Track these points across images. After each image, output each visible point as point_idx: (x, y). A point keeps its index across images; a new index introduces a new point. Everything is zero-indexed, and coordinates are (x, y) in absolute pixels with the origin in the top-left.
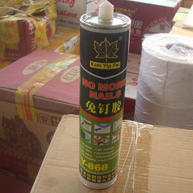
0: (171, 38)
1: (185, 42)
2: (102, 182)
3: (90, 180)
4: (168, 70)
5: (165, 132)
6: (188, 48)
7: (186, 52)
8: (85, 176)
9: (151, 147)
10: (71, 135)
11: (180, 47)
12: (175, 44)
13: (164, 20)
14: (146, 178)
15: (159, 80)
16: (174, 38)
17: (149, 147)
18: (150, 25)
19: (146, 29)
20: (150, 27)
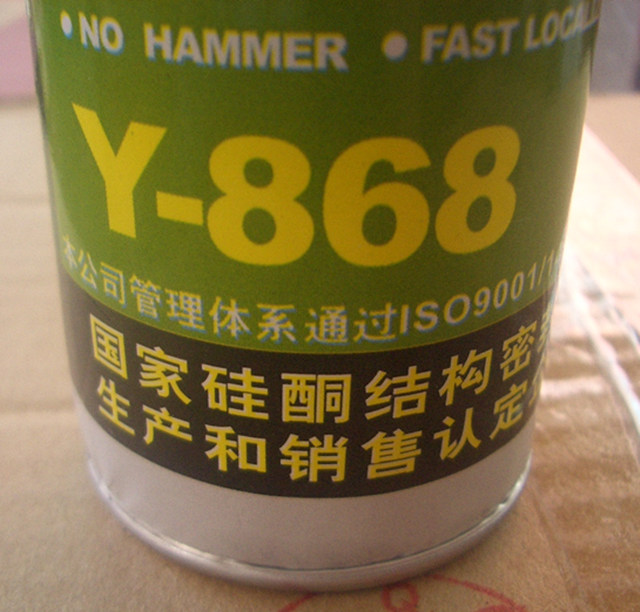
2: (431, 467)
3: (261, 466)
8: (177, 428)
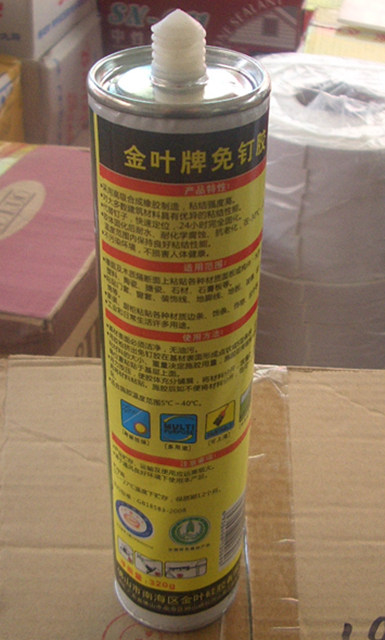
0: (308, 68)
1: (353, 79)
4: (309, 173)
5: (326, 388)
6: (363, 97)
7: (359, 113)
9: (290, 444)
10: (29, 431)
11: (342, 96)
12: (322, 85)
13: (273, 3)
14: (287, 555)
15: (282, 205)
16: (318, 69)
17: (283, 444)
18: (233, 22)
19: (220, 34)
20: (233, 28)
